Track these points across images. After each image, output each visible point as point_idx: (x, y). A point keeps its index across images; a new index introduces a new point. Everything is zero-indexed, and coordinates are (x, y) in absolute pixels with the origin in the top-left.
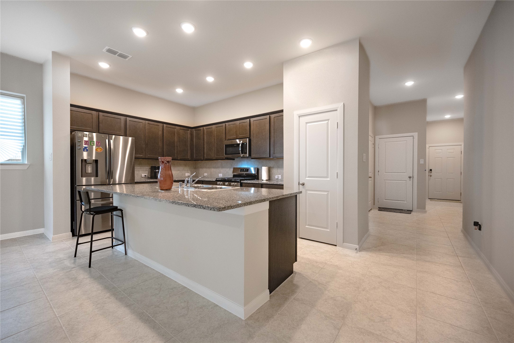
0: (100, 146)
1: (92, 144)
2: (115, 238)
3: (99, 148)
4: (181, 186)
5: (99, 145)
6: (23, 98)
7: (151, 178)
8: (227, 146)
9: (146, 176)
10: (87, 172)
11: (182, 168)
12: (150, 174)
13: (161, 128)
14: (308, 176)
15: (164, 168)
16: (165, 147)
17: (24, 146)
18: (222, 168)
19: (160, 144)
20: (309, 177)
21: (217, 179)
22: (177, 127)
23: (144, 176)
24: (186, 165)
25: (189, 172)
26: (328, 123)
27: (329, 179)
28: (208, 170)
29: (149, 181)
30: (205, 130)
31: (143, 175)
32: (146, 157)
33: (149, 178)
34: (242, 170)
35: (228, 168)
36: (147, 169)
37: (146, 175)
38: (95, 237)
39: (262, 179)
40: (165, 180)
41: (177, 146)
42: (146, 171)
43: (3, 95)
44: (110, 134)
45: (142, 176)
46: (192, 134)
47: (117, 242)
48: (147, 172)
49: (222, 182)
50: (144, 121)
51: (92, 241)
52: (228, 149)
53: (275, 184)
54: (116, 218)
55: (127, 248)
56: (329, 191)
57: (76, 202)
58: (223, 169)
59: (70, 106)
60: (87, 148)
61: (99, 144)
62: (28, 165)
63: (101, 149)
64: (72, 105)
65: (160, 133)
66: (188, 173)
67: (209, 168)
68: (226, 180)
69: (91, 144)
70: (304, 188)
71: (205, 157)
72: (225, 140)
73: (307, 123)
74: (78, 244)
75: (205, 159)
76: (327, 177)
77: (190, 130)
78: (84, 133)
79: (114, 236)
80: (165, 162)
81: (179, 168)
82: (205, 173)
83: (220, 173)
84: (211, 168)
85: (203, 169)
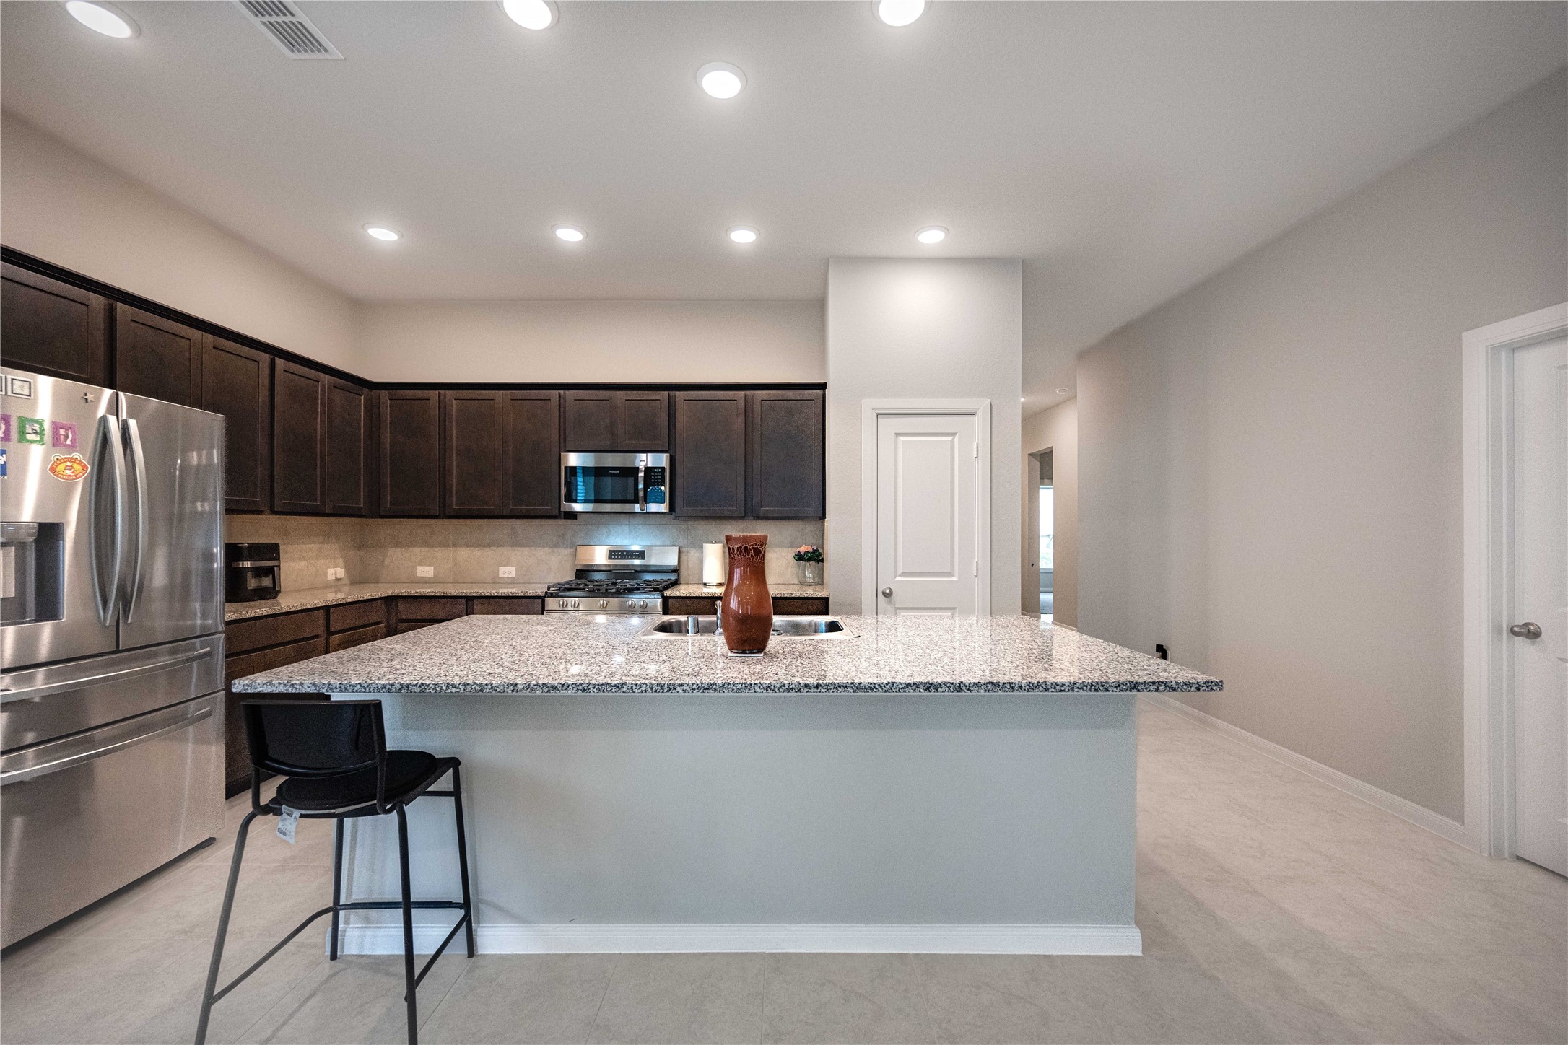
0: (73, 447)
1: (29, 437)
3: (71, 460)
5: (69, 442)
11: (314, 547)
13: (266, 372)
14: (900, 571)
16: (279, 458)
18: (514, 545)
19: (261, 444)
20: (903, 574)
22: (322, 376)
24: (328, 535)
25: (340, 561)
26: (952, 442)
27: (955, 579)
28: (439, 553)
30: (455, 403)
34: (618, 555)
35: (544, 547)
39: (704, 582)
41: (323, 456)
50: (198, 333)
53: (793, 596)
56: (956, 608)
58: (517, 548)
61: (70, 435)
63: (80, 463)
65: (263, 394)
67: (446, 545)
69: (24, 433)
70: (890, 603)
71: (451, 504)
72: (561, 450)
73: (898, 435)
76: (950, 574)
77: (365, 391)
81: (303, 547)
82: (421, 565)
83: (505, 566)
84: (455, 545)
85: (411, 549)
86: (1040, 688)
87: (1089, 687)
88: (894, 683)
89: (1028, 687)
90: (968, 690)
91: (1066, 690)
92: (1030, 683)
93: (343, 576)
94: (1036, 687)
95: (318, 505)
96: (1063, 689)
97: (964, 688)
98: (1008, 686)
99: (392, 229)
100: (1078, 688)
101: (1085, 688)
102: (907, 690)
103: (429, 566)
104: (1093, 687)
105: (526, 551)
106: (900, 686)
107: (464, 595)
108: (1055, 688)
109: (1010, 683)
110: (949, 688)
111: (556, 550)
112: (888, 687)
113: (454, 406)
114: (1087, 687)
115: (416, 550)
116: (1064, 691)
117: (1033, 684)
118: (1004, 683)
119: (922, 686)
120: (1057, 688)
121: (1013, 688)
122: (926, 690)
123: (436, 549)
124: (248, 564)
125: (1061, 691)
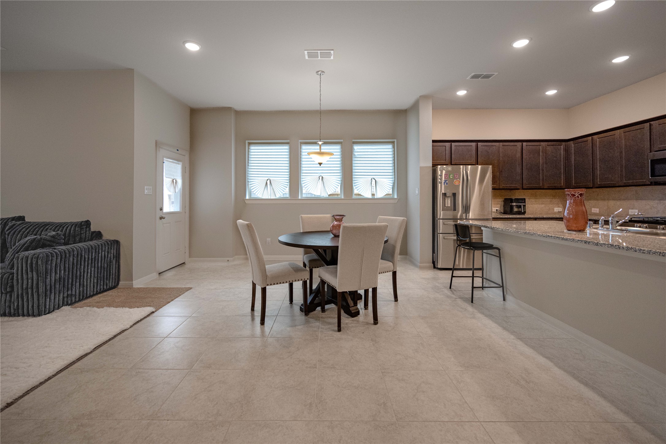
2: (485, 279)
3: (457, 181)
4: (590, 227)
6: (393, 143)
7: (505, 213)
8: (654, 162)
9: (498, 211)
10: (446, 206)
11: (548, 200)
12: (502, 208)
13: (520, 148)
15: (573, 203)
17: (394, 183)
18: (637, 199)
19: (519, 170)
21: (633, 219)
22: (542, 143)
23: (495, 211)
25: (561, 205)
28: (601, 203)
29: (501, 217)
30: (598, 140)
31: (494, 209)
32: (501, 187)
33: (502, 213)
36: (499, 201)
37: (498, 209)
38: (456, 273)
40: (576, 218)
41: (543, 170)
42: (497, 204)
43: (382, 143)
44: (467, 164)
45: (493, 211)
46: (567, 150)
47: (489, 284)
48: (499, 206)
49: (646, 223)
50: (498, 143)
51: (473, 277)
52: (658, 167)
54: (487, 257)
55: (505, 293)
57: (437, 235)
59: (432, 142)
60: (447, 182)
61: (457, 176)
62: (398, 199)
63: (459, 181)
64: (434, 141)
65: (519, 155)
66: (559, 207)
67: (604, 200)
68: (658, 220)
69: (450, 177)
71: (597, 182)
72: (651, 152)
74: (452, 276)
75: (597, 186)
77: (563, 143)
78: (443, 167)
79: (484, 277)
80: (577, 195)
81: (543, 200)
82: (594, 208)
83: (632, 209)
84: (608, 199)
85: (590, 201)
86: (633, 250)
87: (659, 253)
88: (574, 239)
89: (626, 248)
90: (601, 245)
91: (646, 253)
92: (627, 247)
93: (561, 211)
94: (630, 249)
95: (540, 186)
96: (644, 252)
97: (599, 245)
98: (617, 247)
99: (555, 89)
100: (653, 253)
101: (656, 254)
102: (578, 242)
103: (597, 208)
104: (661, 254)
105: (644, 202)
106: (576, 240)
107: (593, 219)
108: (640, 251)
109: (618, 246)
110: (593, 244)
111: (662, 201)
112: (572, 240)
113: (598, 142)
114: (657, 253)
115: (592, 202)
116: (644, 253)
117: (629, 248)
118: (616, 245)
119: (583, 241)
120: (641, 251)
121: (620, 248)
122: (585, 243)
123: (600, 201)
124: (515, 204)
125: (643, 253)
